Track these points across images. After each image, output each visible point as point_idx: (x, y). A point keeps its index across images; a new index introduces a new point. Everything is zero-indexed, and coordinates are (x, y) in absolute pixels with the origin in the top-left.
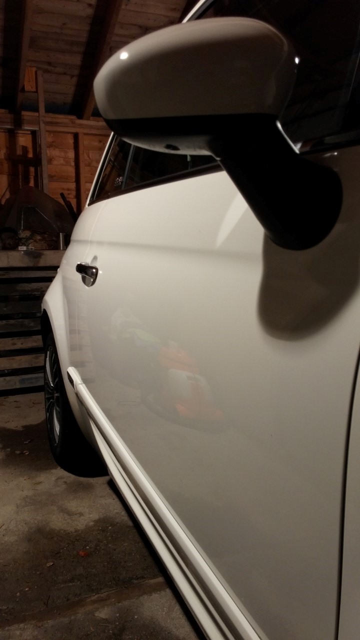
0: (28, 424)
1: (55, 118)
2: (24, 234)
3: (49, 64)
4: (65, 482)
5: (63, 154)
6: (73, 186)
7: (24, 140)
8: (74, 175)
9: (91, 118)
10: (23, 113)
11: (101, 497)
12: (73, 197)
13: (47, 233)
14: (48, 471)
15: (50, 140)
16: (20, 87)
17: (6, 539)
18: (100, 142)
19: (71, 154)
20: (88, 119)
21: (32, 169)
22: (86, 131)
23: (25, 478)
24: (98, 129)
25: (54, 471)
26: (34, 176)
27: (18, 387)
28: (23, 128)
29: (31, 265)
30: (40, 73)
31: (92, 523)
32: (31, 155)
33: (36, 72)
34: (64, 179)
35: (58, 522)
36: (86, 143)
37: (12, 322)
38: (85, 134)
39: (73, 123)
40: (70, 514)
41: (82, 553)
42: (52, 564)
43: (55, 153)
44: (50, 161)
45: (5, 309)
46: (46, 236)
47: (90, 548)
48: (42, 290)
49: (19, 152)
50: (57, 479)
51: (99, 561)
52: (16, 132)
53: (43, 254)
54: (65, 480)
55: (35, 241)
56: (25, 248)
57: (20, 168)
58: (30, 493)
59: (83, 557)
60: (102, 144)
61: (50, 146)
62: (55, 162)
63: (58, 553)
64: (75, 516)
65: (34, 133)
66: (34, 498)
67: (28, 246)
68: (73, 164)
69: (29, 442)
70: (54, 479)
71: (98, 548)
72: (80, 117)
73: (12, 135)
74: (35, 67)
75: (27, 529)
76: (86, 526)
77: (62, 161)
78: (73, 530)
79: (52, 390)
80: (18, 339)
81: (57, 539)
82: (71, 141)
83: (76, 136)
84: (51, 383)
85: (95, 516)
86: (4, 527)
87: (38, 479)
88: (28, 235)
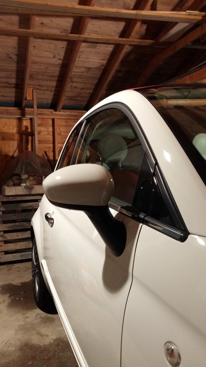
0: (23, 281)
1: (42, 111)
2: (24, 177)
3: (40, 86)
4: (41, 317)
5: (46, 129)
6: (51, 145)
7: (26, 123)
8: (52, 140)
9: (61, 110)
10: (26, 109)
11: (58, 326)
12: (51, 151)
13: (36, 176)
14: (32, 310)
15: (40, 122)
16: (24, 98)
17: (10, 349)
18: (66, 122)
19: (51, 129)
20: (60, 111)
21: (30, 138)
22: (58, 117)
23: (21, 314)
24: (65, 116)
25: (35, 310)
26: (31, 141)
27: (19, 259)
28: (25, 117)
29: (27, 193)
30: (34, 90)
31: (52, 341)
32: (29, 130)
33: (33, 90)
34: (46, 142)
35: (36, 340)
36: (58, 123)
37: (17, 224)
38: (58, 119)
39: (52, 113)
40: (42, 335)
41: (46, 358)
42: (31, 363)
43: (43, 129)
44: (39, 133)
45: (14, 217)
46: (36, 177)
47: (50, 355)
48: (33, 206)
49: (24, 129)
50: (36, 315)
51: (55, 362)
52: (22, 118)
53: (34, 188)
54: (40, 316)
55: (30, 180)
56: (24, 185)
57: (24, 137)
58: (23, 323)
59: (46, 360)
60: (67, 123)
61: (39, 125)
62: (42, 134)
63: (34, 357)
64: (44, 337)
65: (31, 119)
66: (24, 326)
67: (26, 183)
68: (52, 134)
69: (24, 293)
70: (35, 315)
71: (55, 355)
72: (56, 110)
73: (20, 120)
74: (32, 87)
75: (20, 344)
76: (49, 342)
77: (46, 133)
78: (42, 345)
79: (35, 266)
80: (20, 233)
81: (35, 349)
82: (51, 122)
83: (53, 120)
84: (35, 263)
85: (54, 337)
86: (9, 342)
87: (27, 315)
88: (27, 177)
